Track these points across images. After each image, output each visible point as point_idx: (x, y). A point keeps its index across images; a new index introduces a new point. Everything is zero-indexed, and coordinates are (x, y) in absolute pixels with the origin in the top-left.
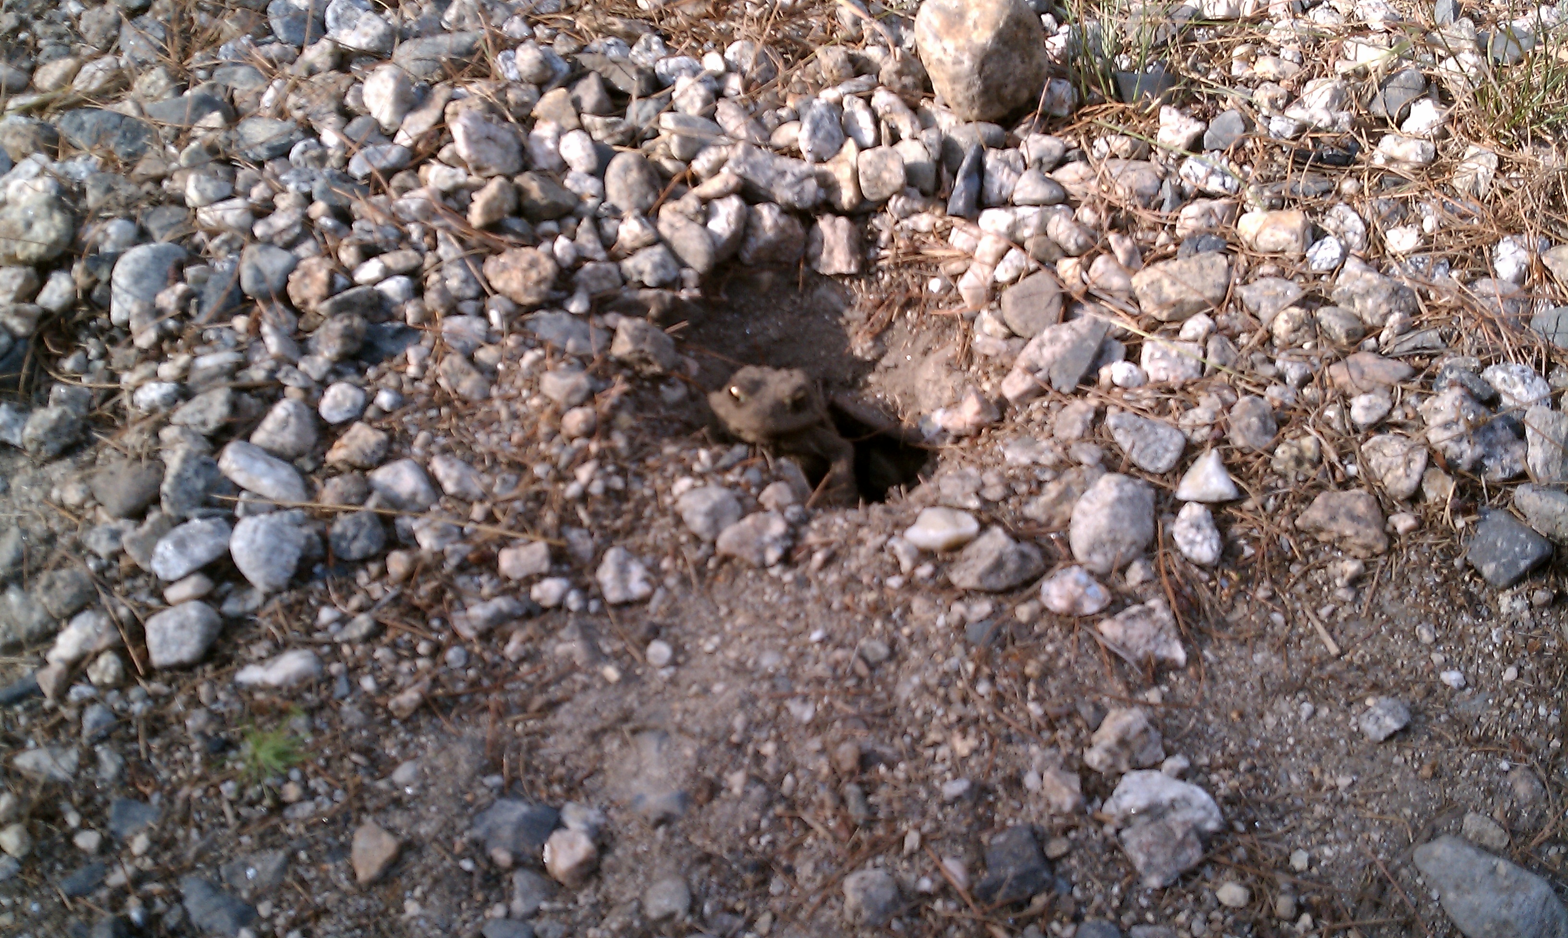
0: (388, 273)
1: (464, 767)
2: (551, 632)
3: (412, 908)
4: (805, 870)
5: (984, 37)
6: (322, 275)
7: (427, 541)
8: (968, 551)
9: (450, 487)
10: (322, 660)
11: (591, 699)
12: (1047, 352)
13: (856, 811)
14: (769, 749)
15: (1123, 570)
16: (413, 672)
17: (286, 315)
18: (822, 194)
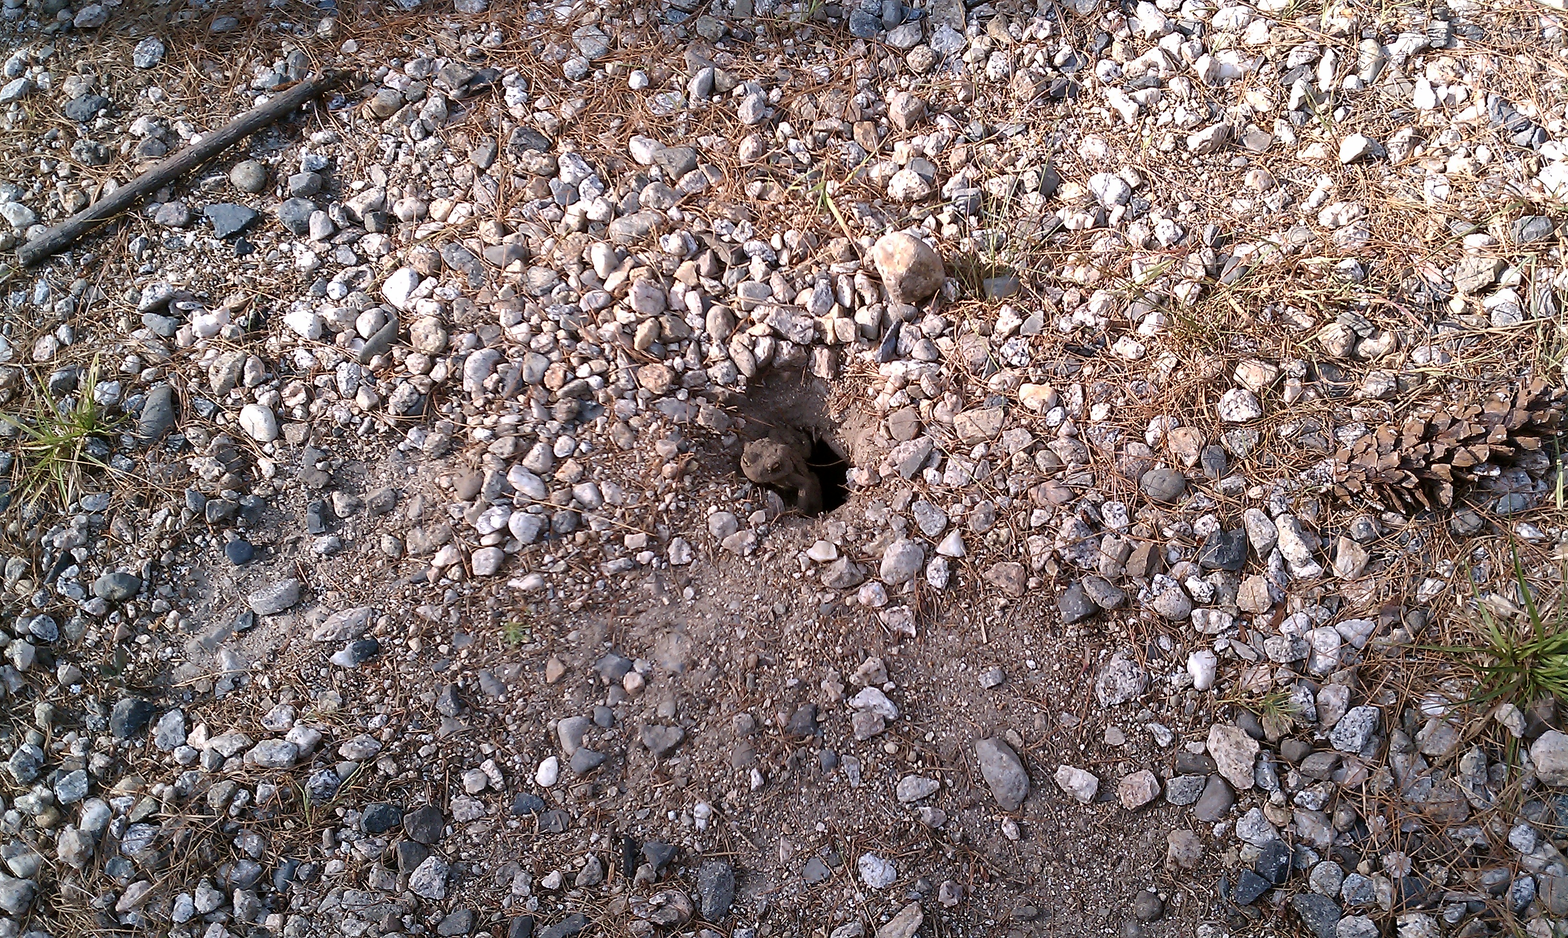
0: (592, 374)
1: (597, 637)
2: (643, 577)
3: (567, 696)
4: (724, 707)
5: (902, 270)
6: (561, 374)
7: (594, 526)
8: (832, 566)
9: (607, 500)
10: (544, 581)
11: (654, 613)
12: (901, 456)
13: (749, 686)
14: (723, 649)
16: (582, 590)
17: (544, 393)
18: (817, 335)
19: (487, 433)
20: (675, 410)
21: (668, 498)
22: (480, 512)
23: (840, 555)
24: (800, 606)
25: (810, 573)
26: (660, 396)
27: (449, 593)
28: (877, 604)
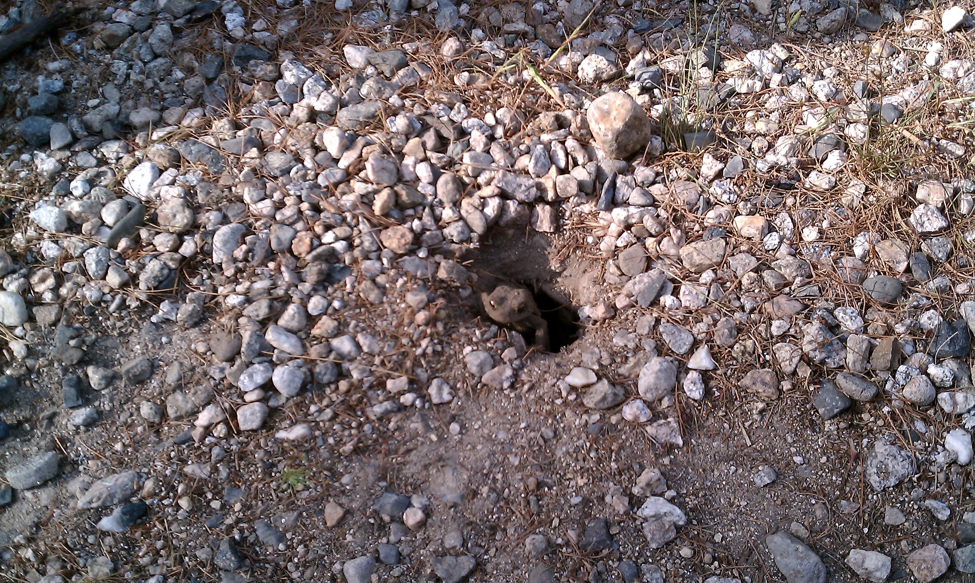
0: (337, 239)
1: (371, 478)
2: (408, 418)
3: (349, 538)
4: (510, 531)
5: (619, 125)
6: (307, 241)
7: (355, 375)
8: (592, 389)
9: (365, 349)
10: (311, 429)
11: (425, 449)
12: (637, 288)
13: (534, 508)
14: (499, 476)
15: (660, 400)
16: (350, 435)
17: (292, 260)
18: (539, 194)
19: (241, 298)
20: (417, 267)
21: (424, 343)
22: (241, 371)
23: (599, 378)
24: (568, 429)
25: (572, 397)
26: (401, 256)
27: (216, 451)
28: (643, 419)
